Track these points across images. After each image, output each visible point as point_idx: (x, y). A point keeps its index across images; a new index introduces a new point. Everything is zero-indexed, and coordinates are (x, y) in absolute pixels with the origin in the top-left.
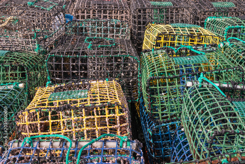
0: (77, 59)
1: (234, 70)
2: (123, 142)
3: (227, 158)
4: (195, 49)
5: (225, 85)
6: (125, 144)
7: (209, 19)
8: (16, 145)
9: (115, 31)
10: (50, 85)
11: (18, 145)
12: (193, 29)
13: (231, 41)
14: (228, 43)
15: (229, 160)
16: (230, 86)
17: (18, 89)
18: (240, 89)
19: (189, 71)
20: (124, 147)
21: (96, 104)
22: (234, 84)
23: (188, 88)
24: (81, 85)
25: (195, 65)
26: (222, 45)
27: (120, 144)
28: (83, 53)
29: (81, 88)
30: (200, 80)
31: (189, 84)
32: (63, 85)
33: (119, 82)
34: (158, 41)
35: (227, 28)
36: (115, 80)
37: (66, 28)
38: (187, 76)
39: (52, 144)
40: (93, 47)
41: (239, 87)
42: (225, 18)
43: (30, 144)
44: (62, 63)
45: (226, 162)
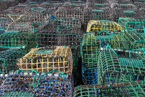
0: (51, 35)
1: (125, 43)
2: (62, 74)
3: (111, 85)
4: (109, 32)
5: (120, 50)
6: (63, 76)
7: (120, 18)
8: (12, 73)
9: (73, 23)
10: (38, 47)
11: (13, 73)
12: (110, 23)
13: (128, 29)
14: (126, 30)
15: (112, 85)
16: (122, 51)
17: (22, 49)
18: (127, 52)
19: (104, 43)
20: (62, 77)
21: (54, 56)
22: (124, 50)
23: (101, 51)
24: (52, 48)
25: (106, 40)
26: (123, 31)
27: (61, 75)
28: (54, 33)
29: (51, 49)
30: (107, 47)
31: (102, 49)
32: (44, 48)
33: (70, 47)
34: (92, 28)
35: (127, 23)
36: (68, 46)
37: (49, 21)
38: (102, 45)
39: (29, 74)
40: (59, 30)
41: (126, 51)
42: (129, 18)
43: (19, 73)
44: (44, 37)
45: (110, 86)
